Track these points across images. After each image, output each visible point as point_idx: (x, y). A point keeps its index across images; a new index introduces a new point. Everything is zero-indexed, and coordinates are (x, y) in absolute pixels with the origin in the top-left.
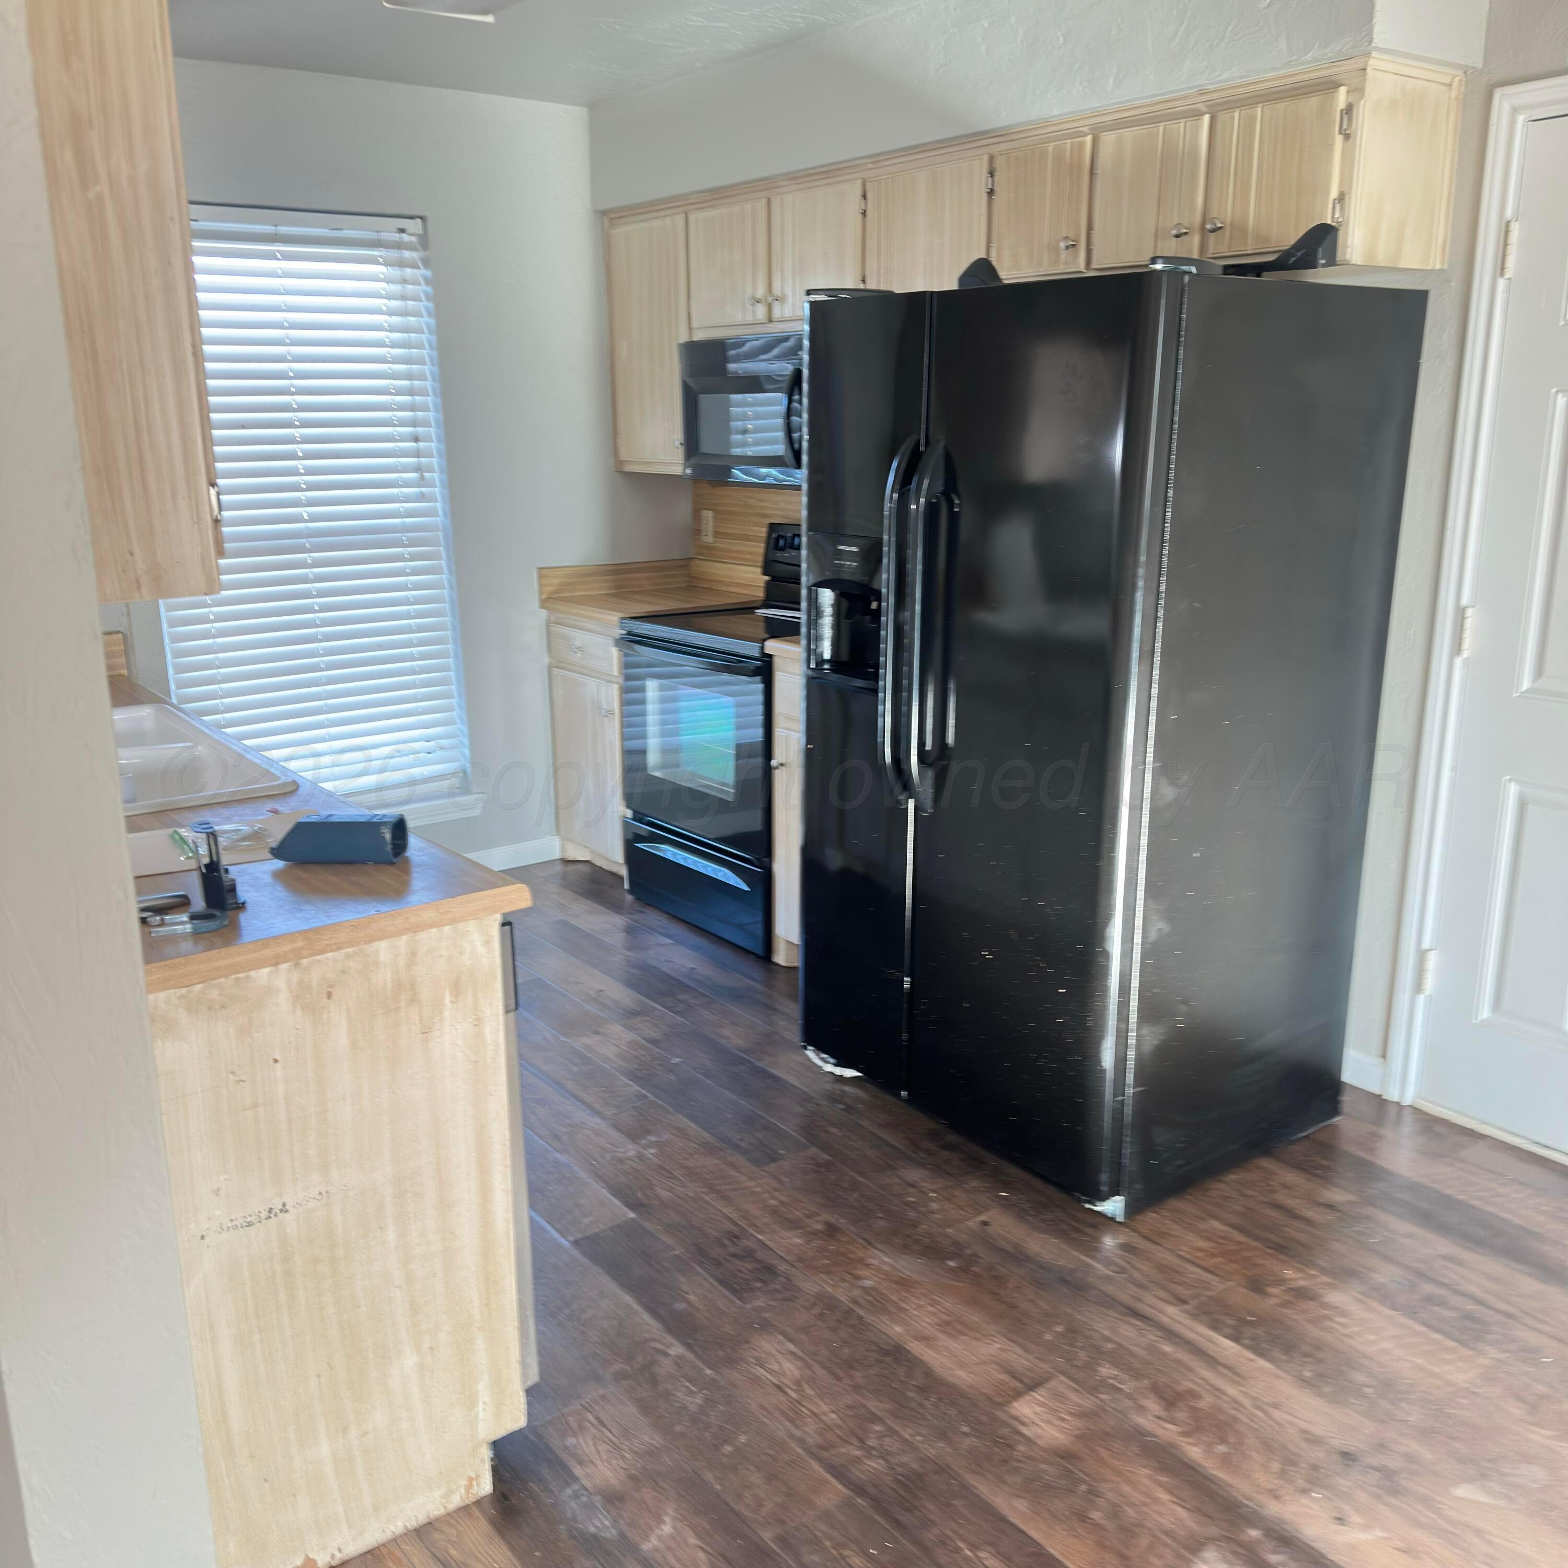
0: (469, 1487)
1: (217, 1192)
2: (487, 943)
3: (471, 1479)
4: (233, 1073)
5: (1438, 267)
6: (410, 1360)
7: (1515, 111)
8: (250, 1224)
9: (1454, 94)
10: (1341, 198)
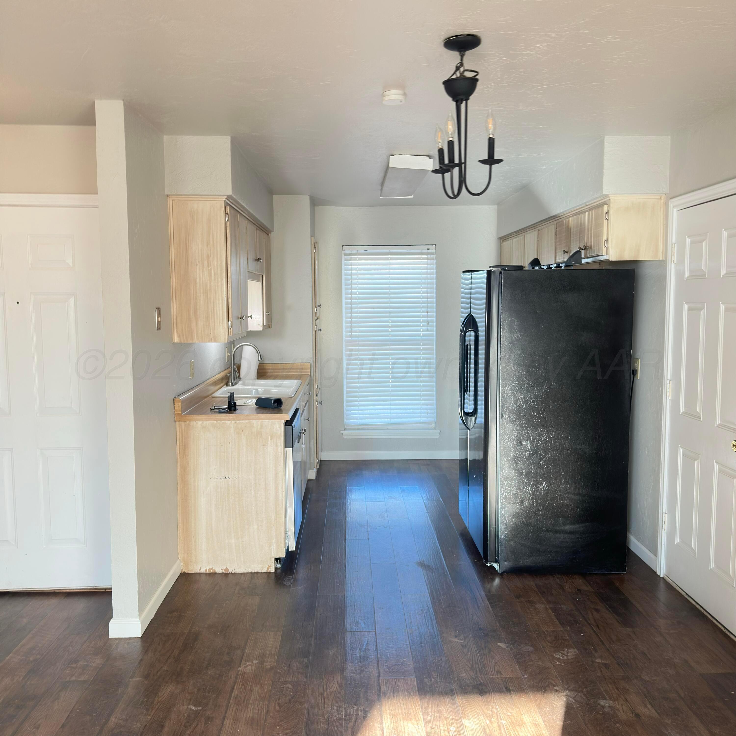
0: (268, 568)
1: (215, 469)
2: (280, 427)
3: (269, 566)
4: (220, 443)
5: (661, 259)
6: (255, 527)
7: (674, 207)
8: (221, 479)
9: (662, 201)
10: (607, 240)
